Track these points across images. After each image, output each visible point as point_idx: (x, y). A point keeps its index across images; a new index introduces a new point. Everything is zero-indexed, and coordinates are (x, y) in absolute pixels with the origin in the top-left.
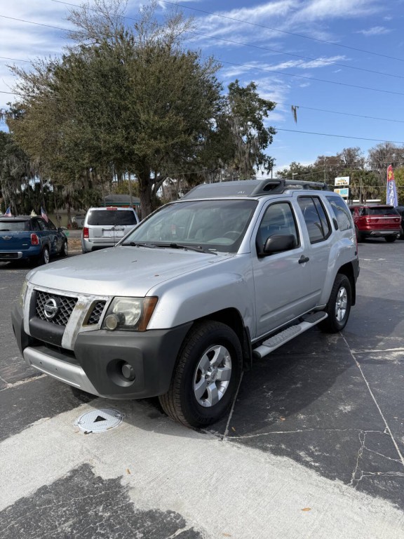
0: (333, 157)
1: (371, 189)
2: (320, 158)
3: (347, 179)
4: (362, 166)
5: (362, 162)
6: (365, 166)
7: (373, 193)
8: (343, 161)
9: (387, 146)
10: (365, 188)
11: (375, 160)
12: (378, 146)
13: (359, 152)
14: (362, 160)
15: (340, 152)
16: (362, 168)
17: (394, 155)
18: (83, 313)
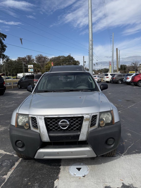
0: (23, 58)
1: (39, 69)
2: (19, 58)
3: (32, 66)
4: (34, 61)
5: (33, 60)
6: (35, 61)
7: (40, 71)
8: (27, 59)
9: (41, 56)
10: (37, 69)
11: (37, 60)
12: (38, 55)
13: (32, 57)
14: (33, 59)
15: (26, 56)
16: (34, 62)
17: (43, 59)
18: (89, 122)
